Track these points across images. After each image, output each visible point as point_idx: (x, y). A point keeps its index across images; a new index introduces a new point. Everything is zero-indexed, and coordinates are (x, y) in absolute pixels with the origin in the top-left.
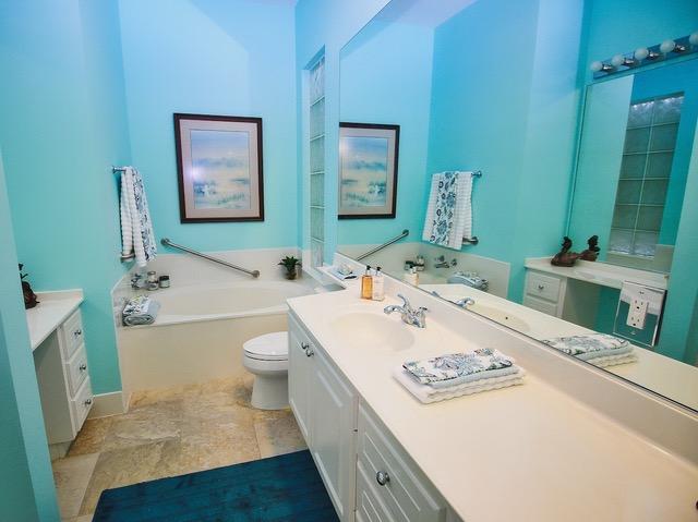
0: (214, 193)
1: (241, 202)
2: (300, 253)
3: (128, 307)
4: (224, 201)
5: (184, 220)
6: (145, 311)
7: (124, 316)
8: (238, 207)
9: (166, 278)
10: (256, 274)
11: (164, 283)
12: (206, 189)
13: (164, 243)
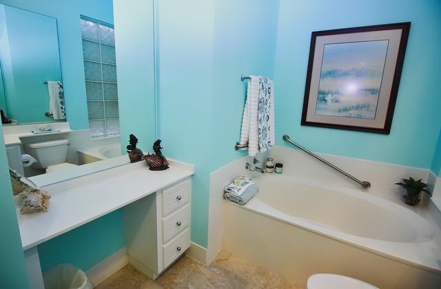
0: (337, 101)
1: (364, 113)
2: (432, 179)
3: (232, 185)
4: (345, 110)
5: (304, 122)
6: (239, 194)
7: (225, 192)
8: (360, 117)
9: (280, 165)
10: (366, 185)
11: (278, 169)
12: (329, 98)
13: (285, 138)
